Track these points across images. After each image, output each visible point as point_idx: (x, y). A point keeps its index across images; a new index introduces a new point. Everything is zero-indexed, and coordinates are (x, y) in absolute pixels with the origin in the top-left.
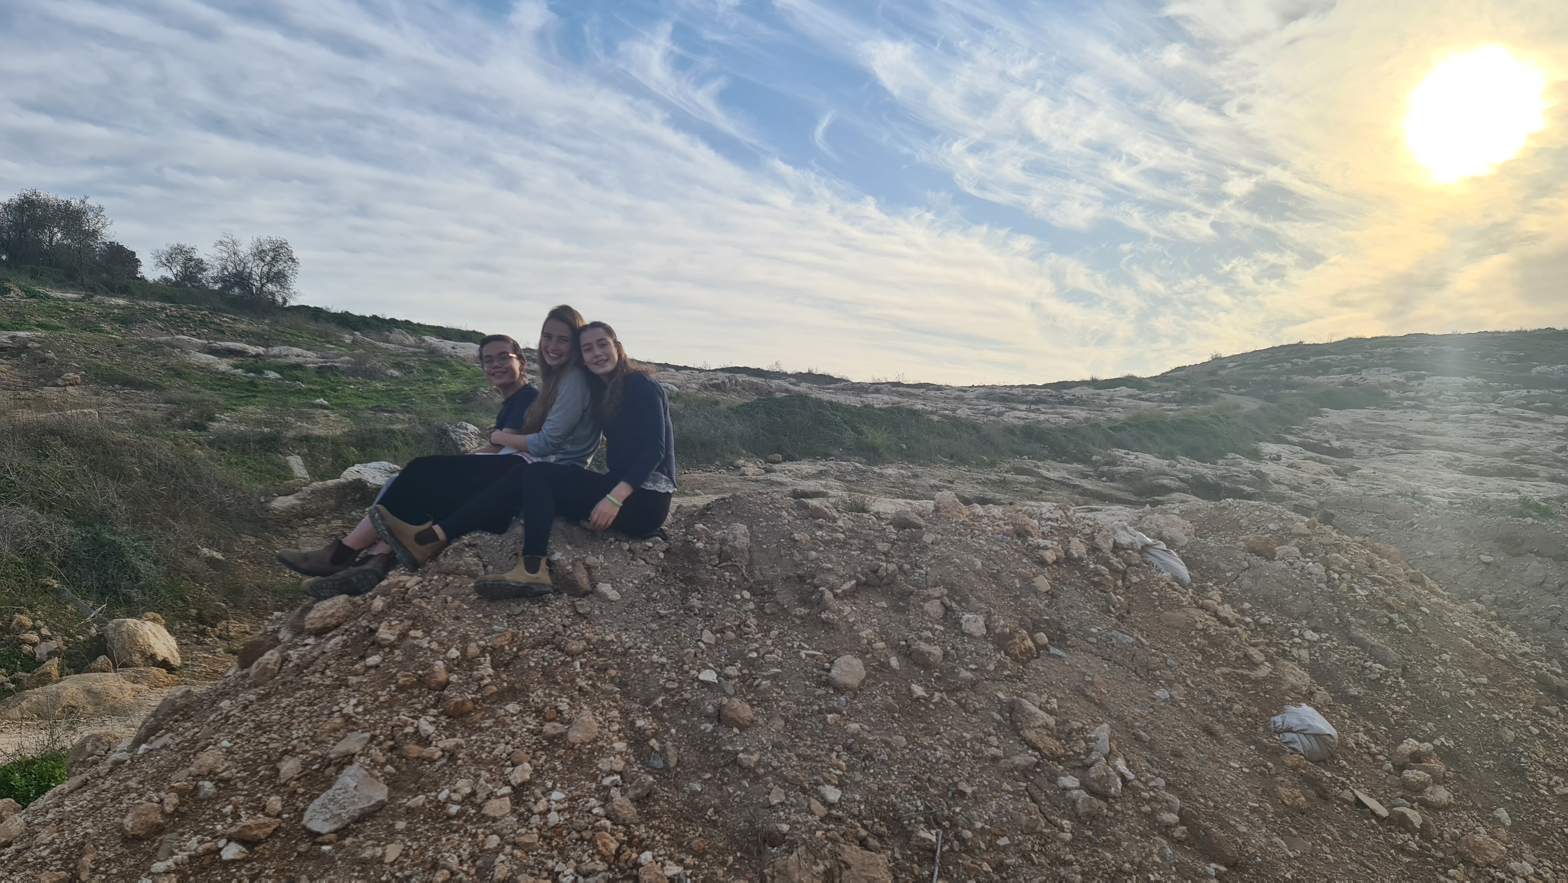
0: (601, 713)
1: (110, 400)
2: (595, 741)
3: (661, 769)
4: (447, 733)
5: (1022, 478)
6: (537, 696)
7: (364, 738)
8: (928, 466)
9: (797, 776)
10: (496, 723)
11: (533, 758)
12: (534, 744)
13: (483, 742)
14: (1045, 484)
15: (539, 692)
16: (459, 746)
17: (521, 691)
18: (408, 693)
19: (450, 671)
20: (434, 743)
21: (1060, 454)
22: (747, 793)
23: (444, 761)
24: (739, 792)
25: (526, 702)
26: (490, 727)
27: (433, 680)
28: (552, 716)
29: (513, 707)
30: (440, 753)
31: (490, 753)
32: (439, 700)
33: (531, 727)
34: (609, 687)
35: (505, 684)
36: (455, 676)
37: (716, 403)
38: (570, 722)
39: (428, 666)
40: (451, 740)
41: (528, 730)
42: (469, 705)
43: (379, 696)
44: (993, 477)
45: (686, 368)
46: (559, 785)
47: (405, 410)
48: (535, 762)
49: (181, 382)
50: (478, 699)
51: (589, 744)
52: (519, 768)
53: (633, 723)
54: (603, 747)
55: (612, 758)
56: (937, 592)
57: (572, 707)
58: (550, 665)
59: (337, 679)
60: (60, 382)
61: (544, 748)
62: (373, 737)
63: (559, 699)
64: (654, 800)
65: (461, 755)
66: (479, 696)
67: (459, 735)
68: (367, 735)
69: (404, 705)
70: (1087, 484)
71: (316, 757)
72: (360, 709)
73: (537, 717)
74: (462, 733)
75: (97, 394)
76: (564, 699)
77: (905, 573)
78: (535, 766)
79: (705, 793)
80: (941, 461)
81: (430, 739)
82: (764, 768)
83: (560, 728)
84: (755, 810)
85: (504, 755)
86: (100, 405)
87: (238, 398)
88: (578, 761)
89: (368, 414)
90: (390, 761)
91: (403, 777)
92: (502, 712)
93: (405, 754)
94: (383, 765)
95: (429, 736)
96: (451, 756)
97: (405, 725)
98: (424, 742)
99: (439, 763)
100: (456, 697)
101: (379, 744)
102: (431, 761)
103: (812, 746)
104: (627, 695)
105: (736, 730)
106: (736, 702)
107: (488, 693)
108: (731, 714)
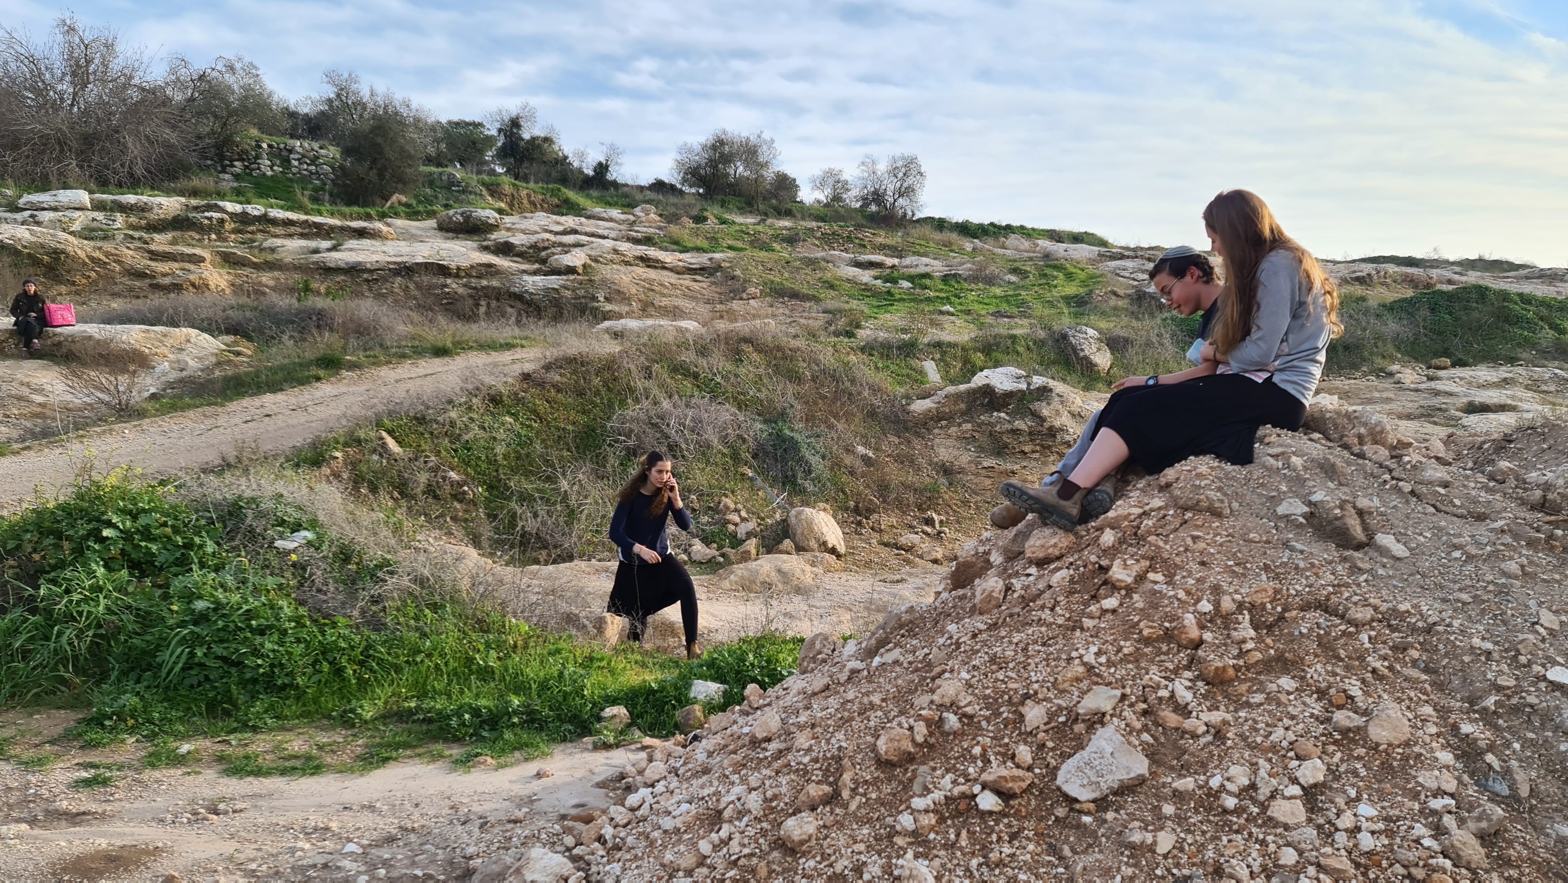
0: (1409, 708)
2: (1407, 744)
3: (1506, 797)
4: (1208, 704)
6: (1317, 671)
7: (1115, 696)
10: (1269, 699)
11: (1323, 752)
12: (1323, 735)
13: (1255, 722)
15: (1319, 666)
16: (1225, 722)
17: (1293, 663)
18: (1155, 647)
19: (1202, 627)
20: (1194, 714)
23: (1209, 738)
25: (1303, 678)
26: (1261, 704)
27: (1183, 636)
28: (1341, 702)
29: (1287, 682)
30: (1205, 728)
31: (1266, 737)
32: (1192, 660)
33: (1316, 712)
34: (1414, 673)
35: (1272, 652)
36: (1209, 634)
38: (1366, 713)
39: (1173, 618)
40: (1215, 713)
41: (1312, 715)
42: (1231, 672)
43: (1122, 648)
46: (1365, 796)
48: (1327, 759)
50: (1241, 667)
51: (1399, 747)
52: (1307, 763)
53: (1456, 727)
54: (1421, 754)
55: (1436, 772)
57: (1367, 694)
58: (1327, 634)
59: (1069, 619)
60: (745, 296)
61: (1336, 742)
62: (1124, 697)
63: (1347, 681)
64: (1504, 840)
65: (1229, 735)
66: (1241, 662)
67: (1222, 708)
68: (1118, 693)
69: (1152, 661)
71: (1060, 708)
72: (1103, 659)
73: (1319, 699)
74: (1226, 706)
75: (772, 306)
76: (1354, 682)
78: (1328, 764)
81: (1190, 708)
83: (1359, 721)
85: (1285, 744)
88: (1386, 767)
89: (990, 320)
90: (1145, 728)
91: (1163, 750)
92: (1273, 687)
93: (1161, 722)
94: (1139, 732)
95: (1187, 704)
96: (1219, 734)
97: (1158, 687)
98: (1184, 711)
99: (1203, 741)
100: (1214, 661)
101: (1131, 705)
102: (1195, 736)
104: (1438, 686)
107: (1252, 661)
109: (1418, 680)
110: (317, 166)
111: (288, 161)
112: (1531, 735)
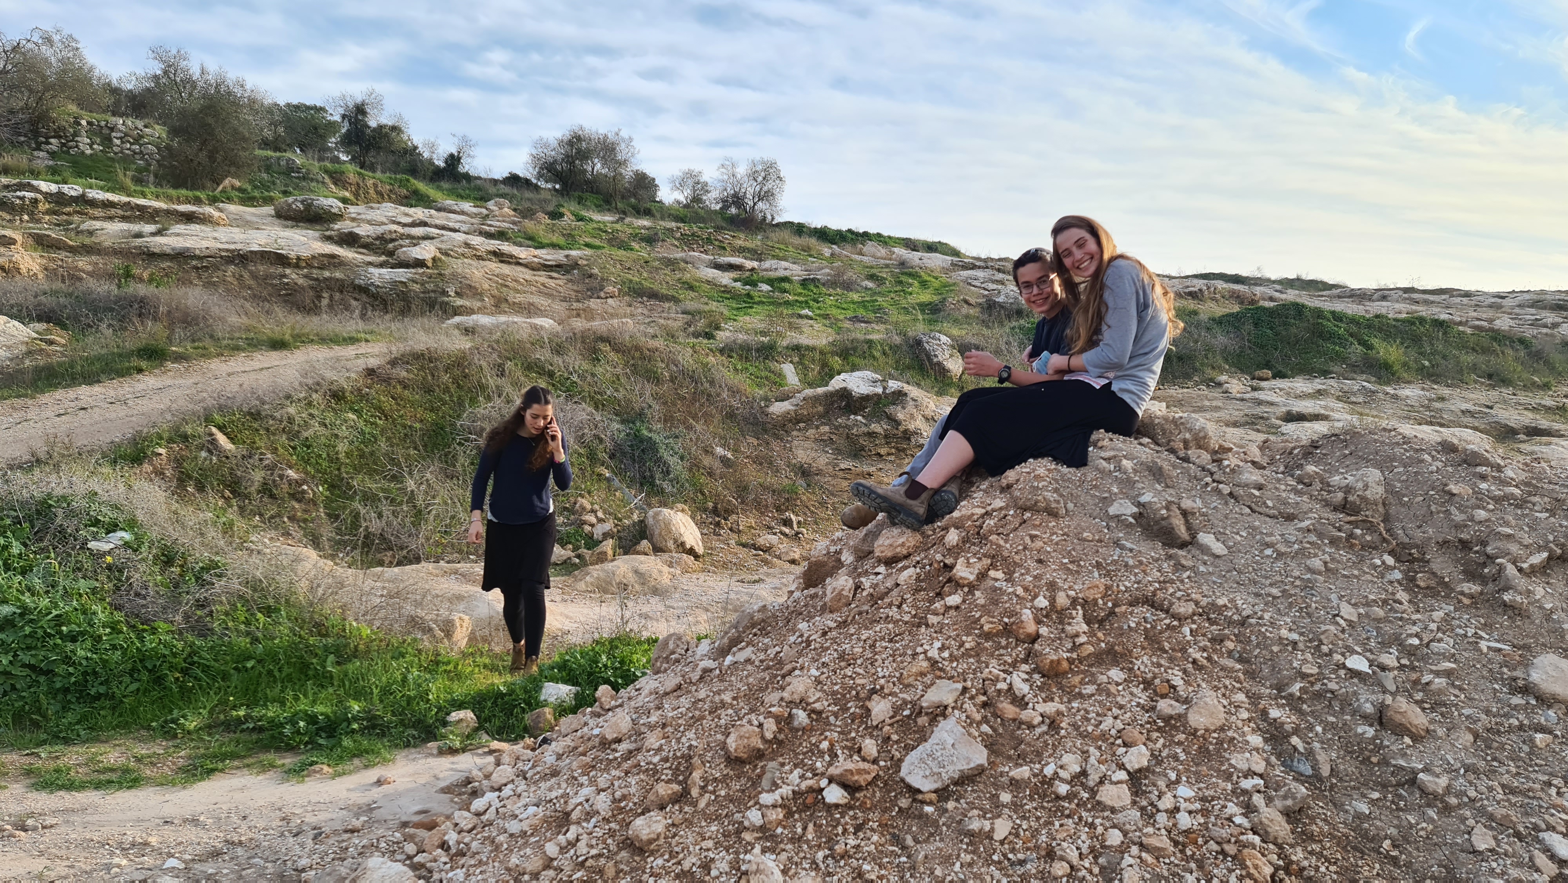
0: (1224, 695)
1: (640, 310)
2: (1222, 729)
3: (1310, 777)
4: (1044, 695)
6: (1144, 663)
7: (956, 689)
9: (1508, 815)
10: (1099, 690)
11: (1148, 739)
12: (1148, 723)
13: (1087, 712)
15: (1145, 658)
16: (1059, 713)
17: (1123, 655)
18: (994, 642)
19: (1039, 622)
20: (1031, 705)
22: (1436, 827)
23: (1044, 728)
24: (1424, 825)
25: (1131, 670)
26: (1093, 695)
27: (1021, 631)
28: (1165, 691)
29: (1116, 674)
30: (1041, 719)
31: (1097, 726)
32: (1029, 655)
33: (1142, 701)
34: (1230, 663)
35: (1103, 645)
36: (1045, 628)
38: (1187, 701)
39: (1012, 614)
40: (1049, 704)
41: (1138, 705)
42: (1065, 665)
43: (964, 643)
46: (1184, 779)
47: (880, 320)
48: (1151, 745)
49: (692, 294)
50: (1074, 659)
51: (1215, 731)
52: (1133, 750)
53: (1264, 713)
54: (1234, 738)
55: (1247, 755)
57: (1187, 683)
58: (1154, 627)
59: (915, 616)
60: (602, 294)
61: (1159, 729)
62: (965, 690)
63: (1170, 671)
64: (1308, 817)
65: (1063, 725)
66: (1075, 656)
67: (1057, 699)
68: (959, 686)
69: (992, 655)
71: (905, 702)
72: (946, 654)
73: (1145, 689)
74: (1060, 698)
75: (630, 306)
76: (1176, 673)
78: (1152, 750)
79: (1375, 818)
81: (1026, 699)
82: (1456, 796)
83: (1180, 708)
84: (1452, 853)
85: (1113, 732)
86: (632, 315)
87: (738, 309)
88: (1203, 751)
89: (847, 325)
90: (985, 720)
91: (1001, 740)
92: (1103, 678)
93: (999, 713)
94: (979, 724)
95: (1024, 696)
96: (1053, 724)
97: (997, 679)
98: (1020, 702)
99: (1038, 731)
100: (1050, 654)
101: (972, 698)
102: (1031, 727)
103: (1518, 774)
104: (1251, 675)
105: (1407, 740)
106: (1402, 703)
107: (1085, 654)
108: (1398, 718)
109: (1232, 670)
110: (140, 146)
111: (110, 140)
112: (1331, 719)
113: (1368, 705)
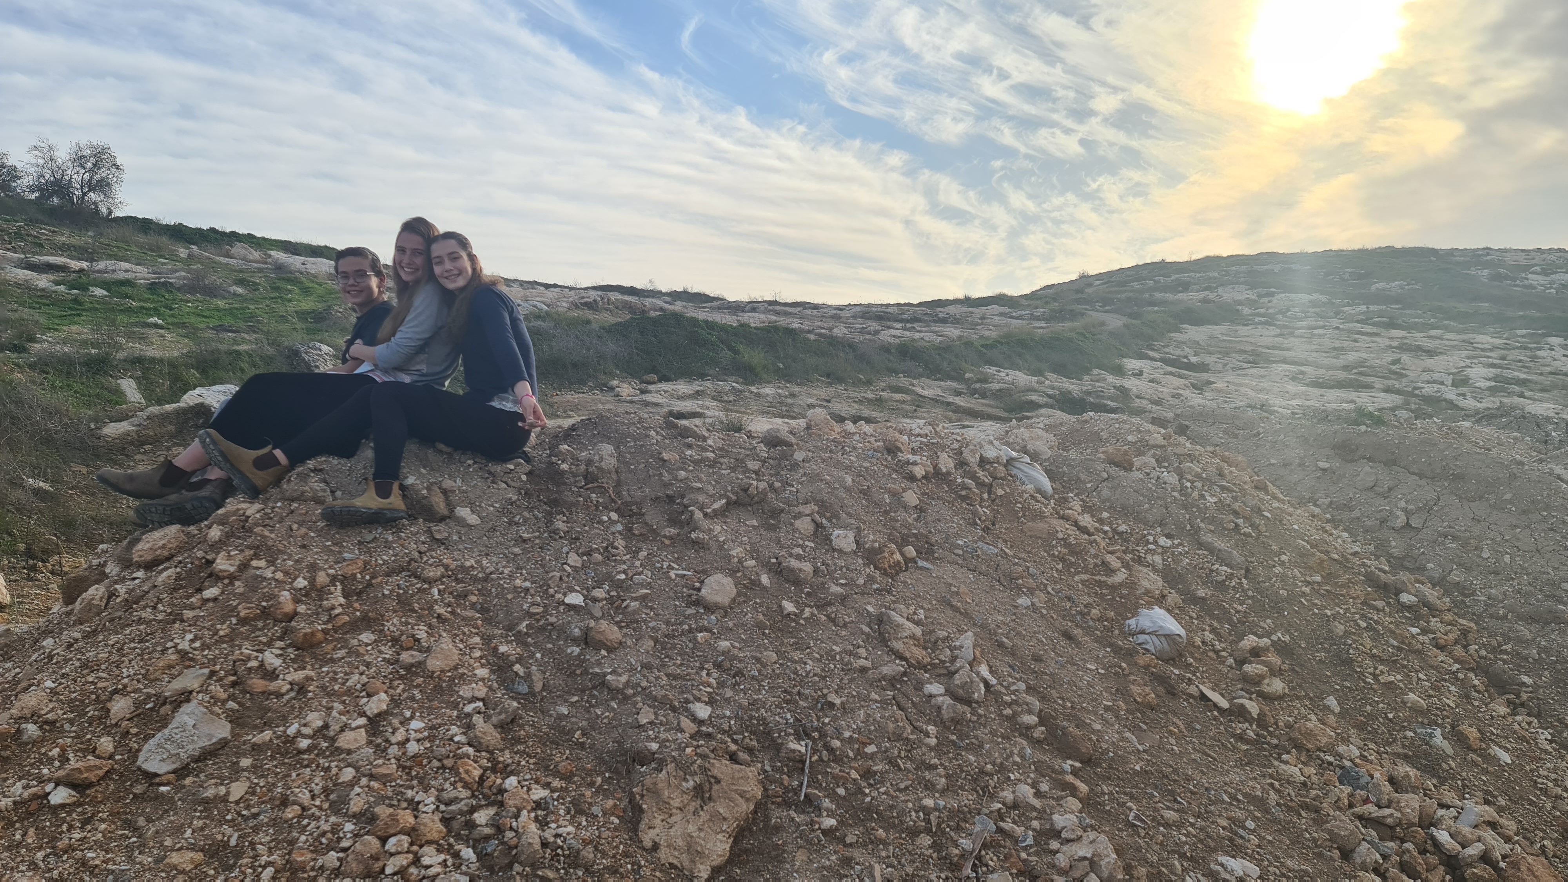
0: (462, 640)
2: (456, 668)
3: (526, 694)
4: (296, 666)
5: (898, 396)
6: (393, 624)
7: (203, 674)
8: (806, 385)
9: (666, 695)
10: (350, 653)
11: (389, 687)
12: (391, 673)
13: (336, 673)
14: (920, 402)
15: (395, 621)
16: (308, 679)
17: (375, 620)
18: (251, 625)
19: (297, 601)
20: (281, 676)
21: (934, 372)
22: (615, 714)
23: (293, 694)
24: (607, 714)
25: (382, 631)
26: (343, 658)
27: (279, 612)
28: (410, 645)
29: (367, 637)
30: (289, 687)
31: (343, 684)
32: (285, 632)
33: (387, 656)
34: (469, 613)
35: (358, 614)
36: (303, 606)
37: (588, 322)
38: (428, 650)
39: (272, 597)
40: (301, 672)
41: (384, 659)
42: (320, 636)
43: (219, 630)
44: (870, 395)
45: (555, 286)
46: (418, 714)
47: (252, 330)
48: (391, 691)
50: (329, 630)
51: (449, 671)
52: (375, 698)
53: (496, 649)
54: (465, 674)
55: (474, 685)
56: (807, 509)
57: (430, 635)
58: (406, 592)
59: (171, 614)
61: (401, 678)
62: (213, 673)
63: (416, 627)
64: (518, 725)
65: (311, 688)
66: (330, 626)
67: (309, 667)
68: (208, 671)
69: (247, 638)
70: (960, 401)
71: (149, 696)
72: (197, 644)
73: (393, 646)
74: (312, 665)
76: (421, 627)
77: (776, 491)
78: (392, 696)
79: (572, 716)
80: (818, 380)
81: (277, 672)
82: (633, 688)
83: (418, 656)
84: (624, 731)
85: (359, 686)
87: (61, 317)
88: (437, 689)
89: (210, 334)
90: (232, 697)
91: (247, 713)
92: (355, 642)
93: (248, 689)
94: (224, 702)
95: (275, 669)
96: (301, 689)
97: (249, 658)
98: (272, 675)
99: (287, 697)
100: (302, 627)
101: (220, 679)
102: (279, 695)
103: (682, 665)
104: (488, 621)
105: (604, 652)
106: (604, 624)
107: (340, 623)
108: (599, 637)
109: (472, 618)
112: (550, 646)
113: (576, 630)
